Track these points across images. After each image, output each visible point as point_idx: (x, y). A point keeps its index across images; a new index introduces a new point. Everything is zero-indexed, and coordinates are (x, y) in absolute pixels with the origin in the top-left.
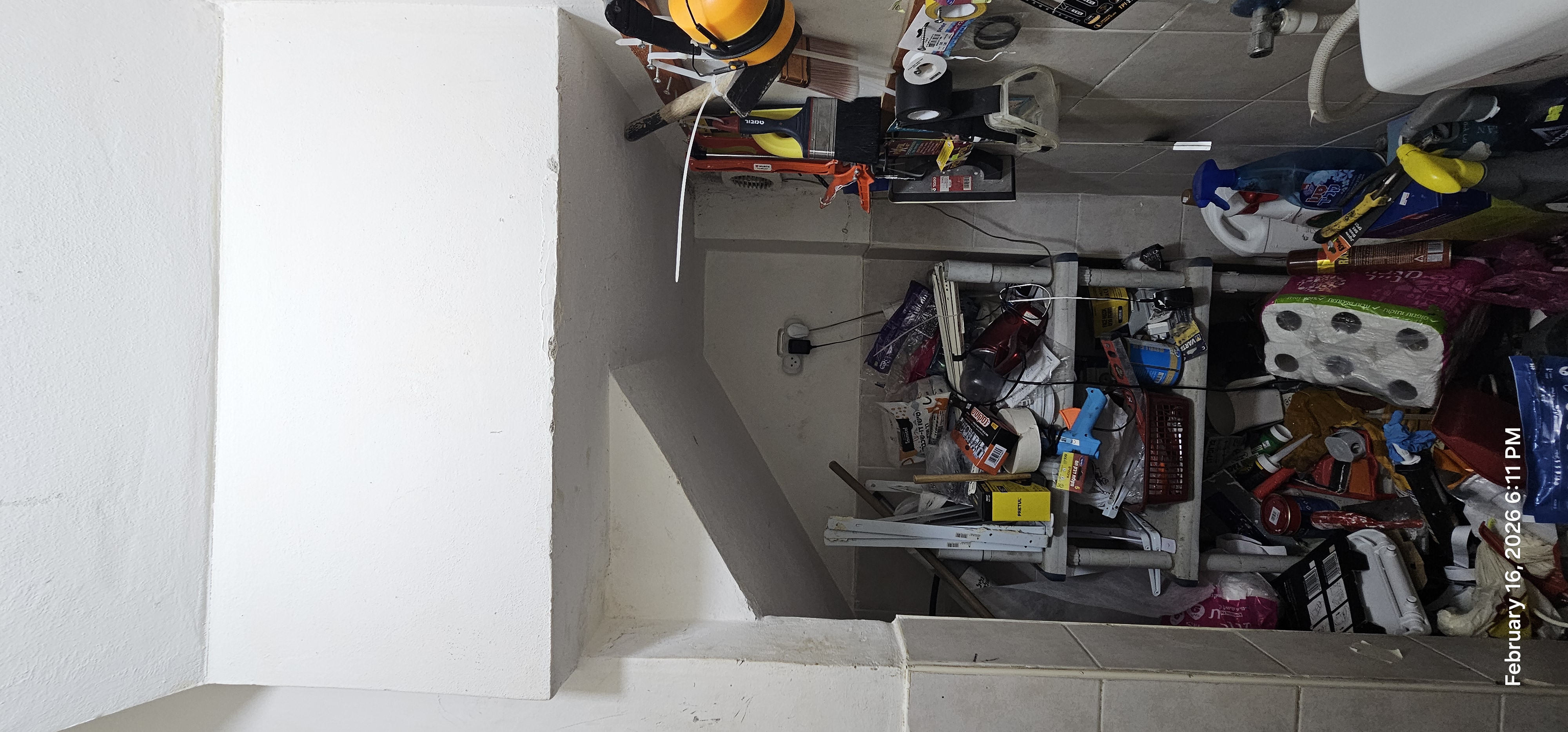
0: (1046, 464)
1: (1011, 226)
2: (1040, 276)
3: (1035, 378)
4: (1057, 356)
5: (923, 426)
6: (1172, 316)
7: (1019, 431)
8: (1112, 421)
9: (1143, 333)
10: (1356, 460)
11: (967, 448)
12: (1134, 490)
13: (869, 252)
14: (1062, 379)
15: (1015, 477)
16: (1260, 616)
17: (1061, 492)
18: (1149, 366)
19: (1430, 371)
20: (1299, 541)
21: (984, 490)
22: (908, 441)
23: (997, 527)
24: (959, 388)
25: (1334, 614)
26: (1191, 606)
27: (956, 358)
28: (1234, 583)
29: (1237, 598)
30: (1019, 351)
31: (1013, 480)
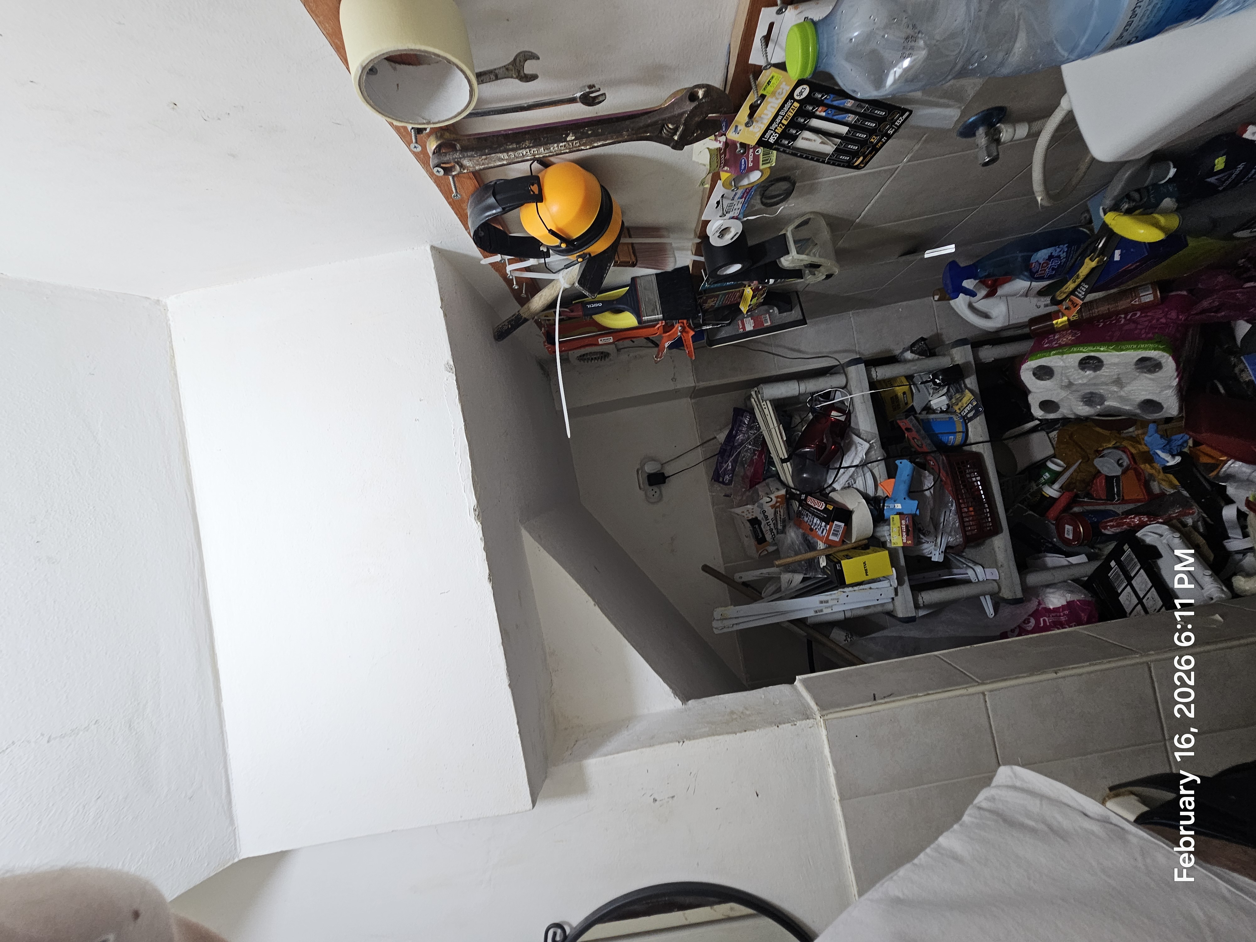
0: (878, 529)
1: (803, 348)
2: (838, 380)
3: (853, 461)
4: (865, 441)
5: (770, 520)
6: (948, 390)
7: (850, 507)
8: (921, 483)
9: (928, 409)
10: (1124, 472)
11: (811, 530)
12: (953, 533)
13: (695, 393)
14: (874, 459)
15: (854, 545)
16: (1083, 615)
17: (896, 549)
18: (941, 433)
19: (1170, 387)
20: (1093, 547)
21: (834, 562)
22: (761, 536)
23: (850, 589)
24: (791, 484)
25: (1144, 601)
26: (1021, 621)
27: (783, 461)
28: (1053, 593)
29: (1059, 605)
30: (834, 443)
31: (855, 548)
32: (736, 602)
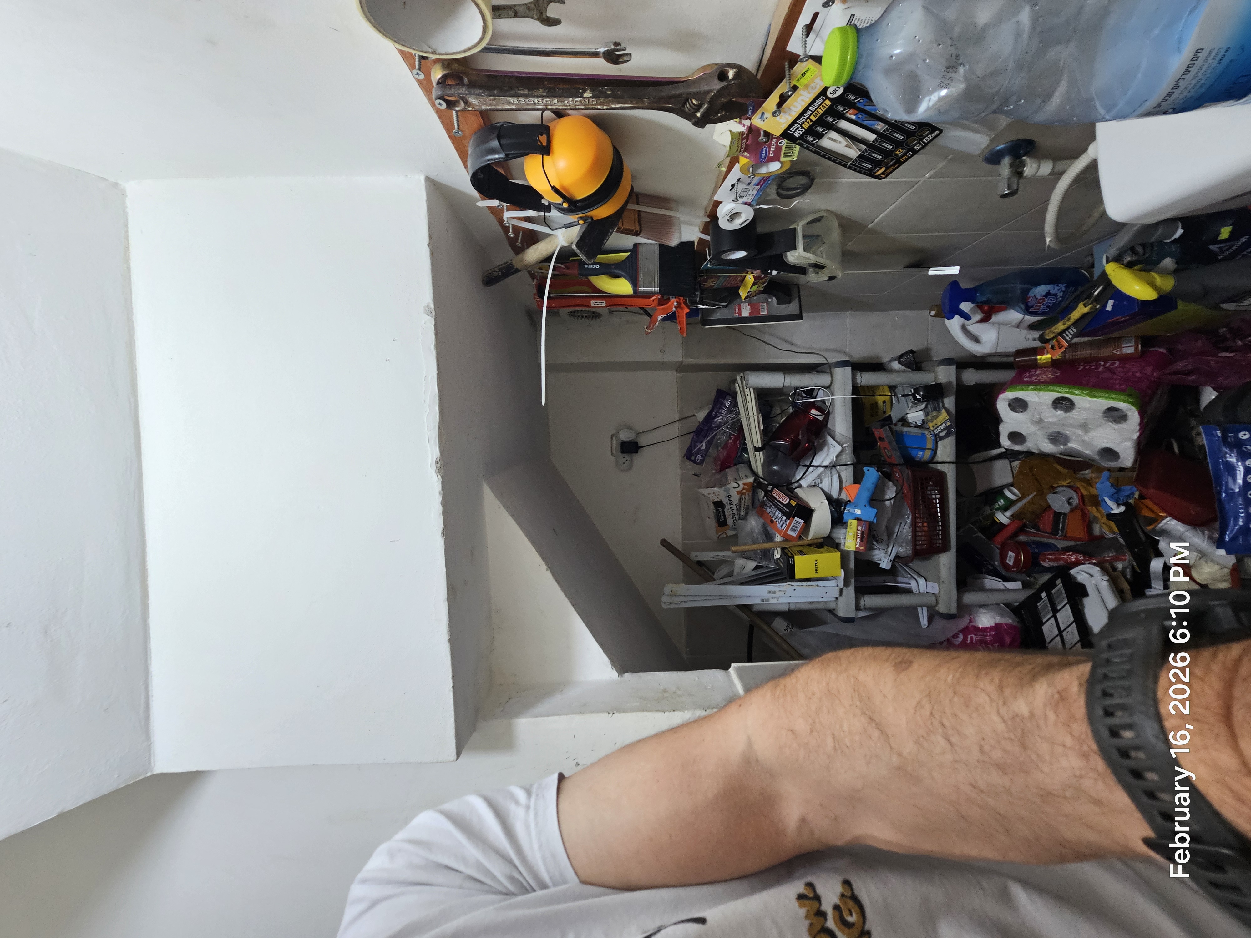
0: (835, 531)
1: (795, 342)
2: (823, 379)
3: (823, 462)
4: (839, 443)
5: (735, 507)
6: (926, 407)
7: (813, 505)
8: (883, 492)
9: (904, 421)
10: (1072, 511)
11: (772, 521)
12: (904, 546)
13: (681, 368)
14: (843, 462)
15: (810, 542)
16: (1007, 639)
17: (848, 552)
18: (911, 447)
19: (1129, 439)
20: (1029, 576)
21: (787, 555)
22: (722, 519)
23: (799, 583)
24: (761, 474)
25: (1064, 634)
26: (952, 634)
27: (757, 450)
28: (985, 613)
29: (988, 625)
30: (809, 441)
31: (810, 545)
32: (689, 581)
